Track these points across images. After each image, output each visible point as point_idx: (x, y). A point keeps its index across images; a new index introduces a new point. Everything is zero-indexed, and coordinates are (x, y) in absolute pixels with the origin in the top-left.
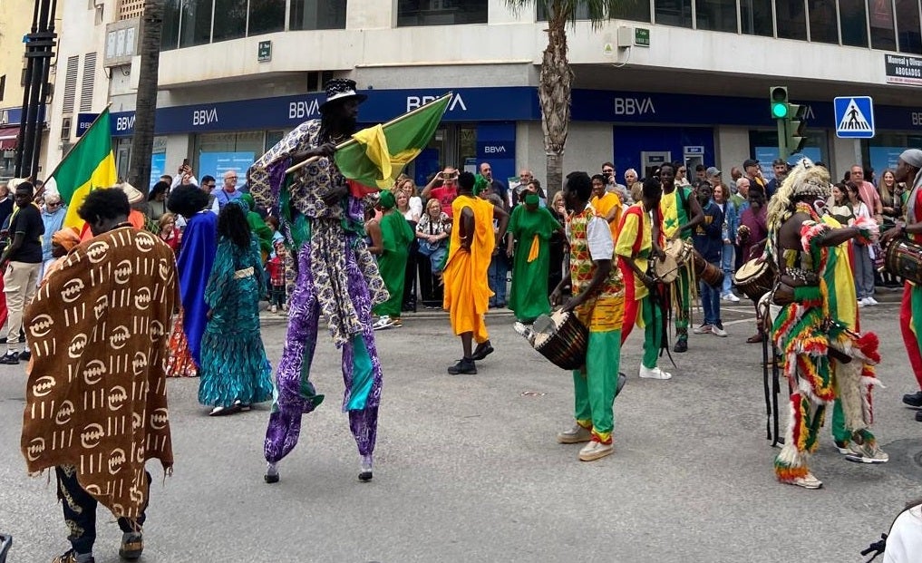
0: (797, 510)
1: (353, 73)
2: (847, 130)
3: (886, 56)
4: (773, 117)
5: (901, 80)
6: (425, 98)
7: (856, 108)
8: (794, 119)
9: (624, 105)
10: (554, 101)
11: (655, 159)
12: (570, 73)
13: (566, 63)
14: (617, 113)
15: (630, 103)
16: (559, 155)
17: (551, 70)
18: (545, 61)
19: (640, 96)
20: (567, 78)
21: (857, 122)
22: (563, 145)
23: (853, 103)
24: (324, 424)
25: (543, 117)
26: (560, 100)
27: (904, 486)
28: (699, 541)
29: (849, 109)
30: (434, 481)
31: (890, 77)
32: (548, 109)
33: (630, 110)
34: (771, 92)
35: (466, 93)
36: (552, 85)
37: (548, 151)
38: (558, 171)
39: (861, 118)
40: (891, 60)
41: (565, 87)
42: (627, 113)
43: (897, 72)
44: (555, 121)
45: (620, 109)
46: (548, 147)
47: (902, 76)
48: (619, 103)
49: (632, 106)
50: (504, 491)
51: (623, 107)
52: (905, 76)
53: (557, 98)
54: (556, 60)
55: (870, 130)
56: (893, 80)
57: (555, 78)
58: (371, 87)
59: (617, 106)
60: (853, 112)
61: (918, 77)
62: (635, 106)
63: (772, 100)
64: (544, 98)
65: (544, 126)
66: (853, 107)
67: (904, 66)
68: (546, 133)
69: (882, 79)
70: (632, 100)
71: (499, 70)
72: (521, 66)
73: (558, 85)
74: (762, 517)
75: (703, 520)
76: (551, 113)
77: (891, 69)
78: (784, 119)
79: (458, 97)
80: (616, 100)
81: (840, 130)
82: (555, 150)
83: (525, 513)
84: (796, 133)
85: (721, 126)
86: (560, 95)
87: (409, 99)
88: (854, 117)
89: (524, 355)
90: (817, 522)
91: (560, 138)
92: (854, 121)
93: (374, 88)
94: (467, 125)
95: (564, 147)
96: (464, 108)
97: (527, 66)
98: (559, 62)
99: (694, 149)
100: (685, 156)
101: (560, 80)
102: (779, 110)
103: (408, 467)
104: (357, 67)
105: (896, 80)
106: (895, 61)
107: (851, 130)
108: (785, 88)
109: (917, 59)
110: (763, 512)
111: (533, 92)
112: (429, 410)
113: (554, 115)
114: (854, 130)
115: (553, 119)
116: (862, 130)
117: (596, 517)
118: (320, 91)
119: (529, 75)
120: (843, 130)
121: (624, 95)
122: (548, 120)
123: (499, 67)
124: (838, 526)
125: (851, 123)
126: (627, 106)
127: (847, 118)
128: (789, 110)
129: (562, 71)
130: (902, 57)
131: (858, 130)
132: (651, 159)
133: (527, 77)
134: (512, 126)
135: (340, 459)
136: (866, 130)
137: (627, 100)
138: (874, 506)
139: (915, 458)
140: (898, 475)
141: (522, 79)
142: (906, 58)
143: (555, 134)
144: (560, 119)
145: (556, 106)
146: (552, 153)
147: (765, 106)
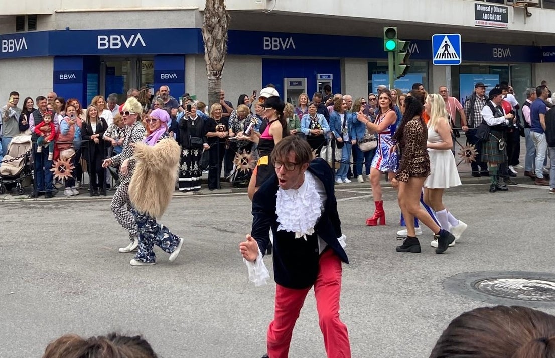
0: (382, 319)
1: (53, 17)
2: (441, 59)
3: (476, 5)
4: (385, 50)
5: (486, 23)
6: (112, 37)
7: (449, 43)
8: (401, 52)
9: (271, 43)
10: (214, 38)
11: (294, 84)
12: (227, 16)
13: (224, 8)
14: (265, 48)
15: (276, 41)
16: (218, 79)
17: (212, 13)
18: (207, 6)
19: (284, 36)
20: (224, 20)
21: (448, 53)
22: (221, 71)
23: (446, 39)
24: (32, 271)
25: (206, 50)
26: (219, 37)
27: (461, 302)
28: (310, 340)
29: (443, 43)
30: (115, 305)
31: (478, 21)
32: (210, 44)
33: (276, 46)
34: (385, 30)
35: (145, 33)
36: (213, 25)
37: (210, 76)
38: (217, 91)
39: (451, 50)
40: (479, 8)
41: (223, 27)
42: (274, 48)
43: (483, 17)
44: (215, 53)
45: (268, 46)
46: (209, 73)
47: (487, 20)
48: (267, 41)
49: (277, 43)
50: (168, 311)
51: (270, 44)
52: (490, 20)
53: (216, 35)
54: (216, 6)
55: (458, 59)
56: (480, 23)
57: (215, 20)
58: (69, 28)
59: (265, 43)
60: (446, 45)
61: (499, 21)
62: (280, 43)
63: (385, 37)
64: (206, 35)
65: (206, 57)
66: (446, 42)
67: (489, 12)
68: (208, 62)
69: (472, 22)
70: (277, 39)
71: (172, 15)
72: (189, 12)
73: (218, 25)
74: (356, 323)
75: (313, 326)
76: (212, 47)
77: (479, 15)
78: (393, 51)
79: (139, 36)
80: (265, 38)
81: (435, 59)
82: (215, 75)
83: (183, 325)
84: (402, 62)
85: (346, 58)
86: (219, 33)
87: (99, 37)
88: (446, 49)
89: (188, 223)
90: (396, 326)
91: (219, 66)
92: (446, 52)
93: (70, 29)
94: (146, 58)
95: (222, 73)
96: (144, 45)
97: (194, 12)
98: (218, 7)
99: (325, 76)
100: (318, 81)
101: (219, 21)
102: (390, 45)
103: (96, 297)
104: (56, 12)
105: (483, 23)
106: (483, 8)
107: (444, 59)
108: (395, 28)
109: (499, 7)
110: (357, 320)
111: (198, 32)
112: (114, 260)
113: (214, 49)
114: (446, 59)
115: (213, 52)
116: (452, 59)
117: (235, 326)
118: (26, 31)
119: (196, 19)
120: (438, 59)
121: (271, 34)
122: (209, 52)
123: (171, 13)
124: (411, 328)
125: (444, 54)
126: (274, 43)
127: (441, 50)
128: (398, 45)
129: (221, 14)
130: (488, 6)
131: (449, 59)
132: (291, 84)
133: (194, 20)
134: (183, 57)
135: (45, 294)
136: (455, 59)
137: (274, 39)
138: (438, 316)
139: (471, 285)
140: (457, 296)
141: (190, 22)
142: (491, 6)
143: (215, 63)
144: (219, 52)
145: (216, 42)
146: (213, 77)
147: (380, 42)
